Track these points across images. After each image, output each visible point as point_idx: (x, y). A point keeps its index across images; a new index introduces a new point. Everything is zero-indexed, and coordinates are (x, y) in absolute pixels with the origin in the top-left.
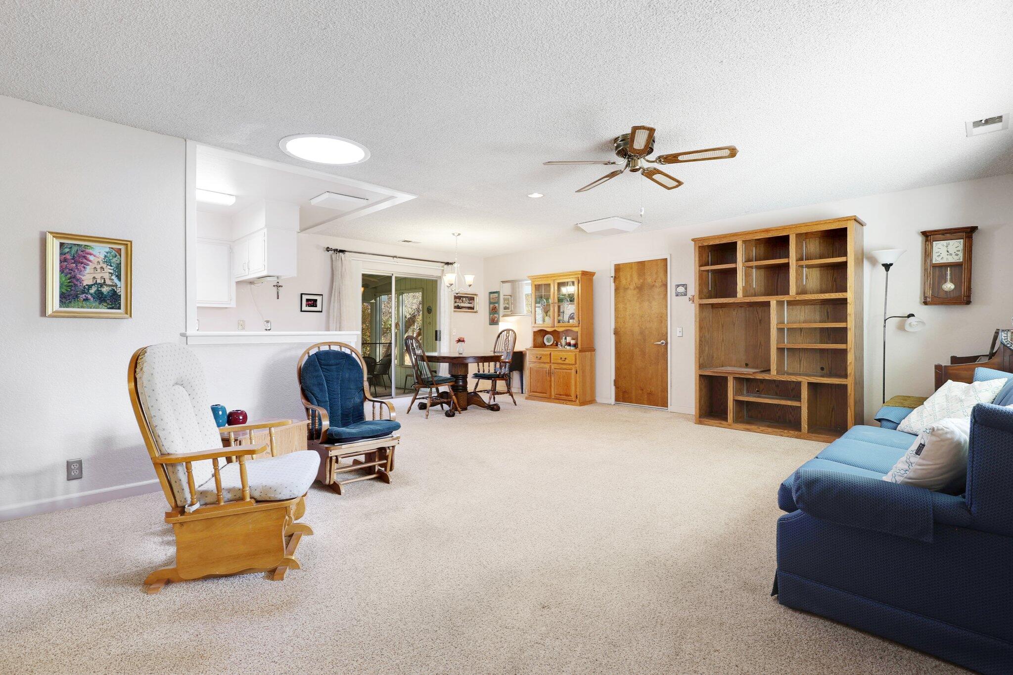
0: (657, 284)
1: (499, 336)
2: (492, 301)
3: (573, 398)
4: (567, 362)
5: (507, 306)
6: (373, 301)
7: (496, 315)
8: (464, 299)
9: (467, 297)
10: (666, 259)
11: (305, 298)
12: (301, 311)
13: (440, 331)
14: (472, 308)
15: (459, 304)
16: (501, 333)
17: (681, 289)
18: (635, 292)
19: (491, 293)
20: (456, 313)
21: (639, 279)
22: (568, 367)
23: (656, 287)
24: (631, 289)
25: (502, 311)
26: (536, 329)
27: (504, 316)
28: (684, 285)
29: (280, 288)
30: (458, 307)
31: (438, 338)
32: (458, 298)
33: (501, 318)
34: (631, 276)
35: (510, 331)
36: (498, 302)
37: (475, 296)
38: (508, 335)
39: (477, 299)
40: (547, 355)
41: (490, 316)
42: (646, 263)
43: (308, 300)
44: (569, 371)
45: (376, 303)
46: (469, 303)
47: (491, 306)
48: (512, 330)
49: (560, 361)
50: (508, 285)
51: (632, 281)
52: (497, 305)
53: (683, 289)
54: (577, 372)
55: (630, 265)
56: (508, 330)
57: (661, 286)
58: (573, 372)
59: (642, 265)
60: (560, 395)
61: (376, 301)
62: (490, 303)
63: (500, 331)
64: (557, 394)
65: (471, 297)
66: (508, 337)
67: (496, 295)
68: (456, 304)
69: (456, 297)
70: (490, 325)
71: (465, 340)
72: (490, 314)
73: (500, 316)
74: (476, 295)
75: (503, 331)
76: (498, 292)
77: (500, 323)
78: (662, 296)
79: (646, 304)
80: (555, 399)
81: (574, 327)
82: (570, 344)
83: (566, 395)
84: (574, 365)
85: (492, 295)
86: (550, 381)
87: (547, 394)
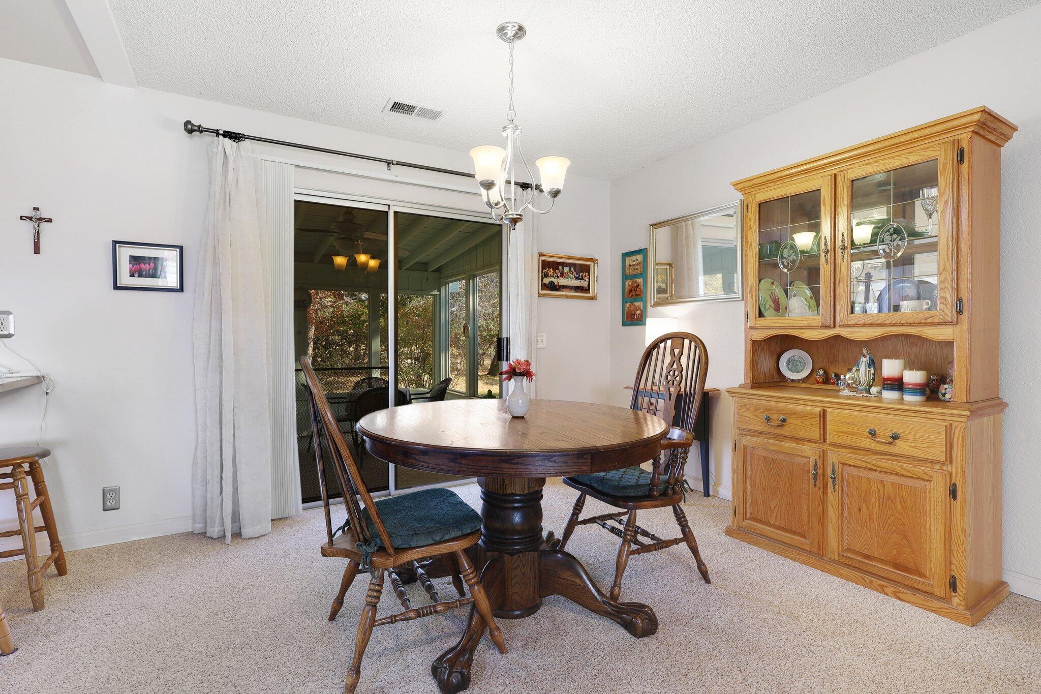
1: (648, 355)
2: (629, 271)
3: (937, 584)
4: (901, 447)
5: (663, 286)
6: (436, 292)
7: (637, 304)
8: (566, 269)
9: (574, 265)
11: (125, 253)
12: (116, 287)
13: (508, 339)
14: (586, 290)
15: (555, 281)
16: (655, 345)
19: (626, 255)
20: (544, 300)
22: (906, 466)
25: (651, 295)
26: (759, 335)
27: (657, 304)
29: (44, 226)
30: (552, 287)
31: (504, 353)
32: (549, 266)
33: (649, 309)
35: (687, 342)
36: (643, 274)
37: (591, 264)
38: (677, 351)
39: (595, 271)
40: (810, 416)
41: (623, 305)
43: (135, 259)
44: (919, 484)
45: (440, 294)
46: (577, 278)
47: (628, 283)
48: (693, 338)
49: (867, 443)
50: (663, 234)
52: (640, 280)
54: (953, 493)
56: (678, 338)
58: (939, 488)
60: (867, 557)
61: (440, 292)
62: (625, 277)
63: (649, 341)
64: (850, 551)
65: (581, 265)
66: (676, 359)
67: (639, 258)
68: (547, 281)
69: (546, 265)
70: (624, 325)
71: (533, 369)
72: (624, 302)
73: (649, 305)
74: (593, 260)
75: (663, 339)
76: (643, 252)
77: (649, 321)
80: (839, 563)
81: (934, 324)
82: (897, 384)
83: (897, 566)
84: (937, 466)
85: (628, 260)
86: (823, 501)
87: (806, 538)
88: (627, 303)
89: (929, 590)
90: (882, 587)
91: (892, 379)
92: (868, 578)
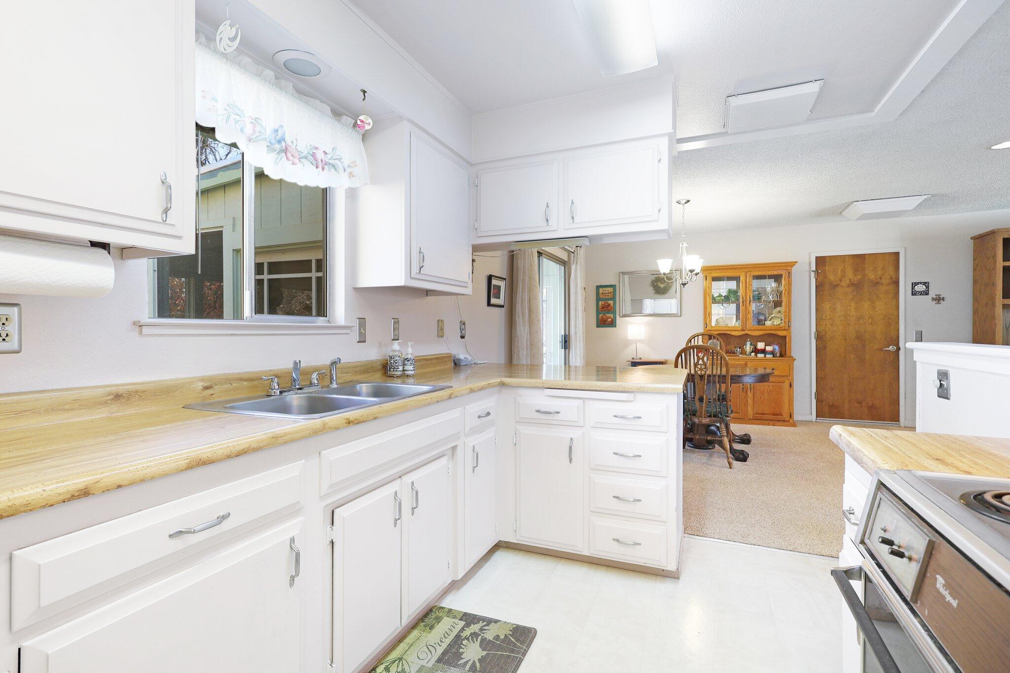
0: (884, 281)
2: (601, 296)
3: (786, 417)
4: (776, 373)
7: (609, 315)
10: (897, 254)
11: (493, 283)
17: (920, 288)
18: (849, 290)
21: (855, 275)
22: (777, 379)
23: (882, 284)
24: (842, 286)
25: (622, 310)
27: (624, 316)
28: (926, 283)
34: (843, 271)
36: (615, 299)
42: (867, 257)
44: (779, 384)
47: (601, 303)
51: (844, 276)
52: (611, 302)
53: (924, 287)
55: (842, 258)
57: (889, 284)
58: (786, 385)
59: (859, 259)
60: (763, 414)
62: (598, 299)
64: (757, 413)
67: (610, 289)
70: (598, 326)
72: (598, 313)
73: (620, 316)
76: (612, 286)
77: (620, 325)
78: (891, 295)
79: (866, 305)
80: (753, 419)
81: (781, 330)
82: (763, 351)
83: (774, 414)
84: (786, 377)
85: (601, 290)
86: (746, 398)
87: (738, 413)
88: (600, 314)
89: (784, 419)
90: (768, 423)
91: (761, 350)
92: (763, 422)
